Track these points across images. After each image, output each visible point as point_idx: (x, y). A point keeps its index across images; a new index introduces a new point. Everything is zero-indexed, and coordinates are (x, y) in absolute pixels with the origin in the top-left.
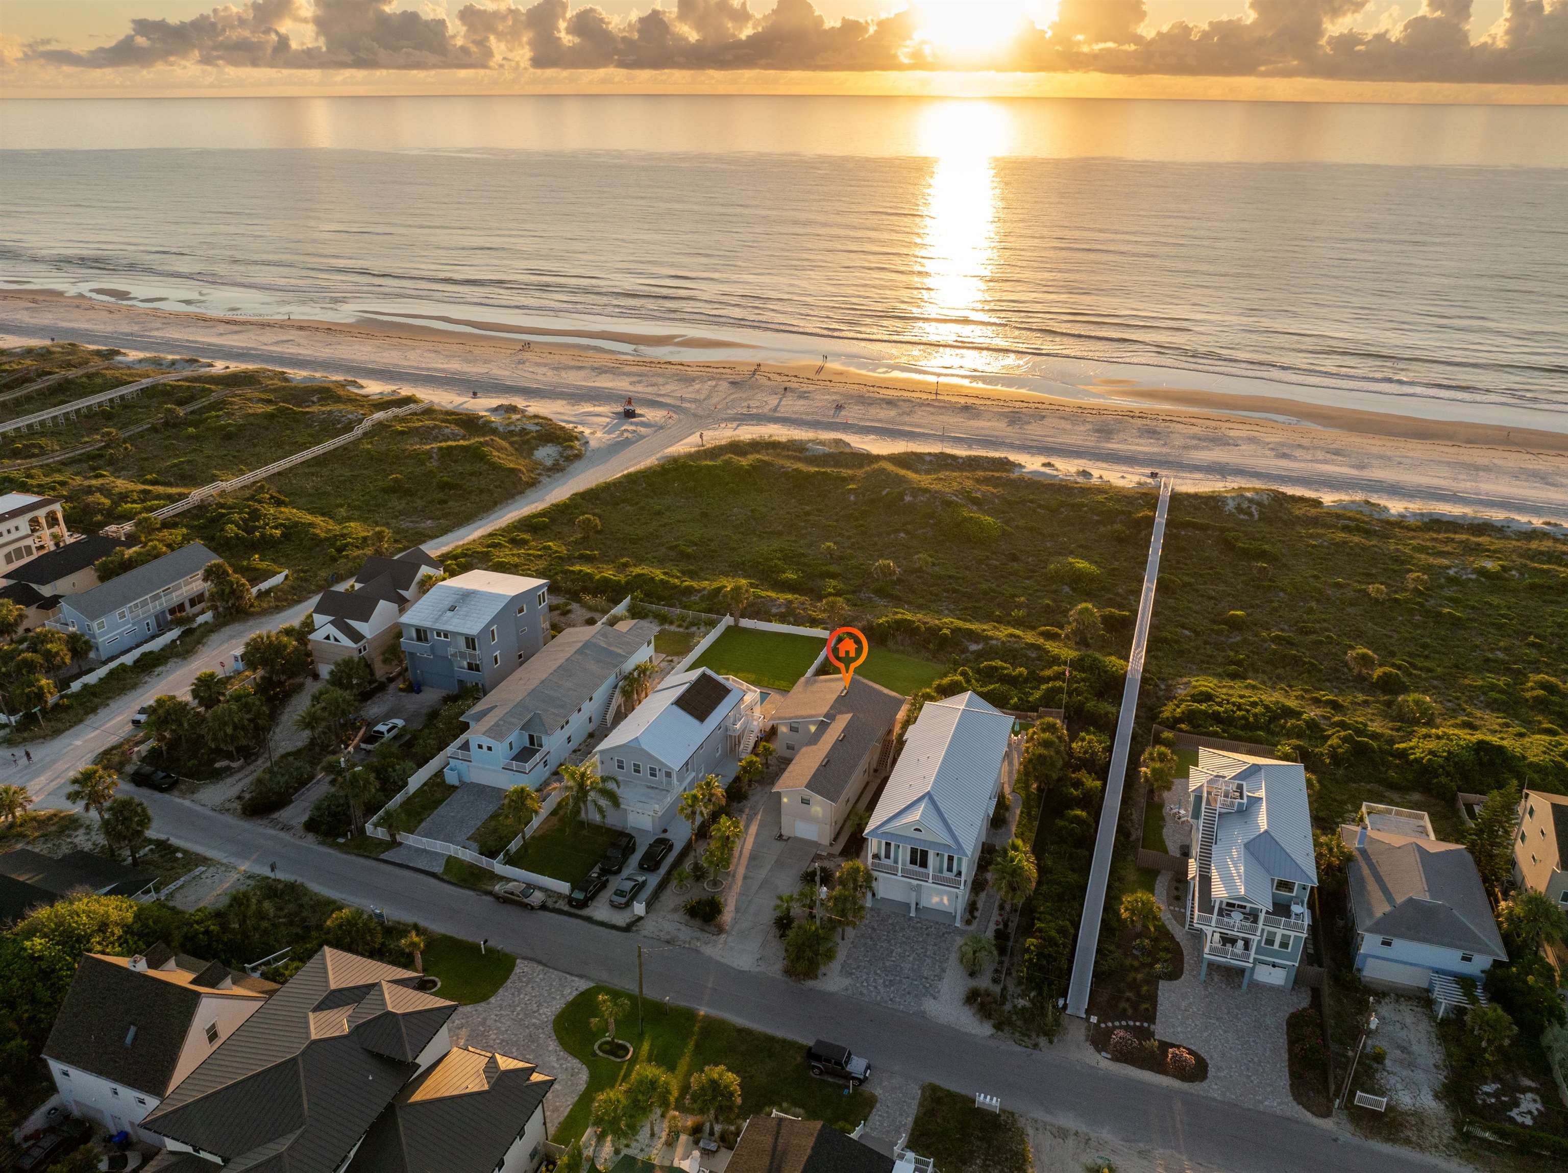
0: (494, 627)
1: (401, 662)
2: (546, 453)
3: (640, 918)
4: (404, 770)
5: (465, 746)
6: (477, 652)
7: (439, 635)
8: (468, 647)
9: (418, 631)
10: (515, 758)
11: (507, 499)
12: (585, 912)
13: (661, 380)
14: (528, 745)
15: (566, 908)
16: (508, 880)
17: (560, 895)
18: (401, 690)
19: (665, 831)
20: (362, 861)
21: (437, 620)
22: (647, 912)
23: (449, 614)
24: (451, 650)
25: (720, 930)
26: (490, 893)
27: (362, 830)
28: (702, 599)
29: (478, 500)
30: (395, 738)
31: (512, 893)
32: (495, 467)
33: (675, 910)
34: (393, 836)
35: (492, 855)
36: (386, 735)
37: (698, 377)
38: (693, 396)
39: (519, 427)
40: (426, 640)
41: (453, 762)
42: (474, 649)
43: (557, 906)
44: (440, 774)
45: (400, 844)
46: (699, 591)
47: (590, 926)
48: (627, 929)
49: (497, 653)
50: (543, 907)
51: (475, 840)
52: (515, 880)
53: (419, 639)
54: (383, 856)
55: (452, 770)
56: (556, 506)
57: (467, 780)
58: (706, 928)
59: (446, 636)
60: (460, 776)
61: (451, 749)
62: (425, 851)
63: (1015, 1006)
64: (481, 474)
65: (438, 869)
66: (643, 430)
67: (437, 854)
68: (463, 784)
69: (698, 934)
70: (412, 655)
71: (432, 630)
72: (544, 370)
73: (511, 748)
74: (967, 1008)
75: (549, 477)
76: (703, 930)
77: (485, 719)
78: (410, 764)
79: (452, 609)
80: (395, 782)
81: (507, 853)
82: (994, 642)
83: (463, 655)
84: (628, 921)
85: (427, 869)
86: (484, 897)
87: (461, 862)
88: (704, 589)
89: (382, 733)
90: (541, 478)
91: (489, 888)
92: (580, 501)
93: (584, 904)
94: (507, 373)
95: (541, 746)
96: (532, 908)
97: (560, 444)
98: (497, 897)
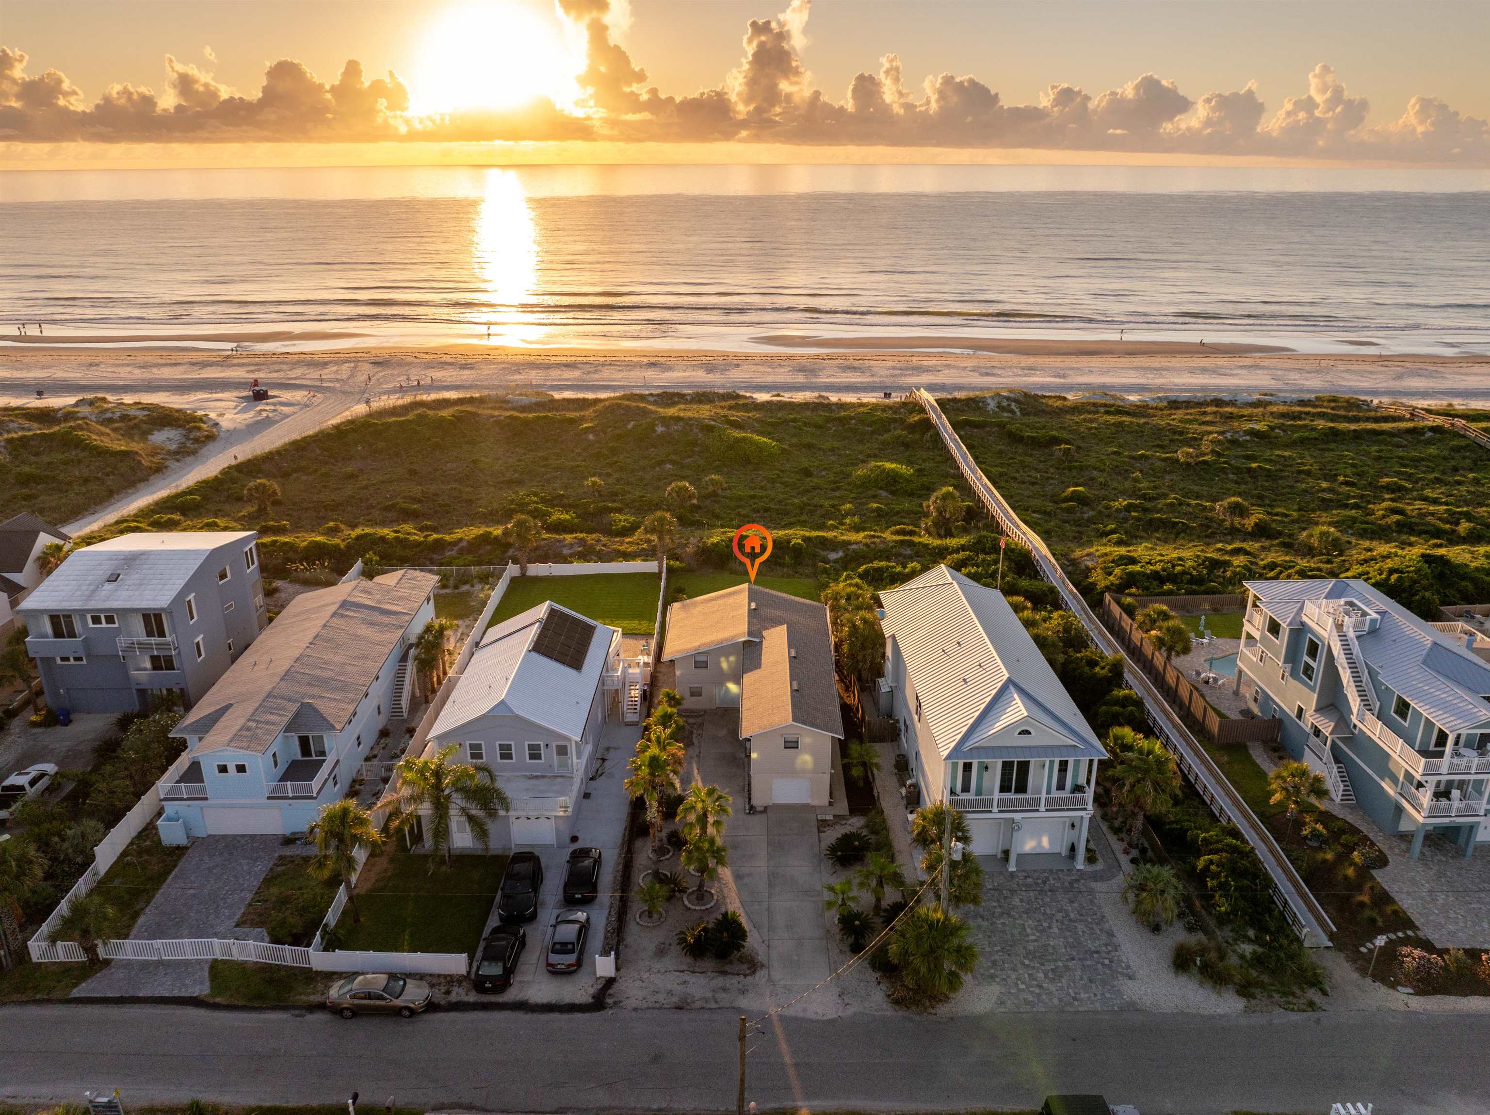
0: (191, 597)
1: (27, 679)
2: (165, 437)
3: (610, 982)
4: (83, 835)
5: (194, 773)
6: (168, 639)
7: (96, 620)
8: (150, 634)
9: (55, 618)
10: (284, 778)
11: (126, 488)
12: (512, 995)
13: (285, 367)
14: (299, 757)
15: (473, 997)
16: (351, 976)
17: (450, 980)
18: (34, 724)
19: (574, 839)
20: (34, 1011)
21: (90, 597)
22: (618, 969)
23: (108, 586)
24: (122, 642)
25: (753, 965)
26: (322, 1007)
27: (22, 954)
28: (461, 552)
29: (84, 490)
30: (49, 789)
31: (369, 996)
32: (100, 452)
33: (661, 952)
34: (91, 950)
35: (301, 939)
36: (31, 791)
37: (331, 362)
38: (332, 376)
39: (118, 414)
40: (72, 635)
41: (170, 808)
42: (162, 634)
43: (454, 997)
44: (149, 830)
45: (107, 963)
46: (454, 544)
47: (529, 1016)
48: (598, 1003)
49: (199, 638)
50: (431, 1007)
51: (255, 924)
52: (362, 974)
53: (58, 634)
54: (75, 993)
55: (169, 819)
56: (206, 482)
57: (200, 833)
58: (727, 968)
59: (110, 620)
60: (187, 829)
61: (164, 784)
62: (160, 963)
63: (1242, 957)
64: (79, 462)
65: (201, 989)
66: (286, 409)
67: (187, 963)
68: (194, 841)
69: (720, 981)
70: (48, 661)
71: (82, 613)
72: (128, 369)
73: (276, 765)
74: (1183, 979)
75: (178, 461)
76: (724, 973)
77: (219, 725)
78: (90, 824)
79: (114, 578)
80: (68, 860)
81: (325, 932)
82: (854, 547)
83: (143, 647)
84: (592, 991)
85: (176, 993)
86: (311, 1017)
87: (242, 966)
88: (461, 540)
89: (22, 788)
90: (167, 463)
91: (316, 998)
92: (236, 474)
93: (503, 983)
94: (79, 375)
95: (323, 753)
96: (413, 1012)
97: (180, 426)
98: (337, 1010)
